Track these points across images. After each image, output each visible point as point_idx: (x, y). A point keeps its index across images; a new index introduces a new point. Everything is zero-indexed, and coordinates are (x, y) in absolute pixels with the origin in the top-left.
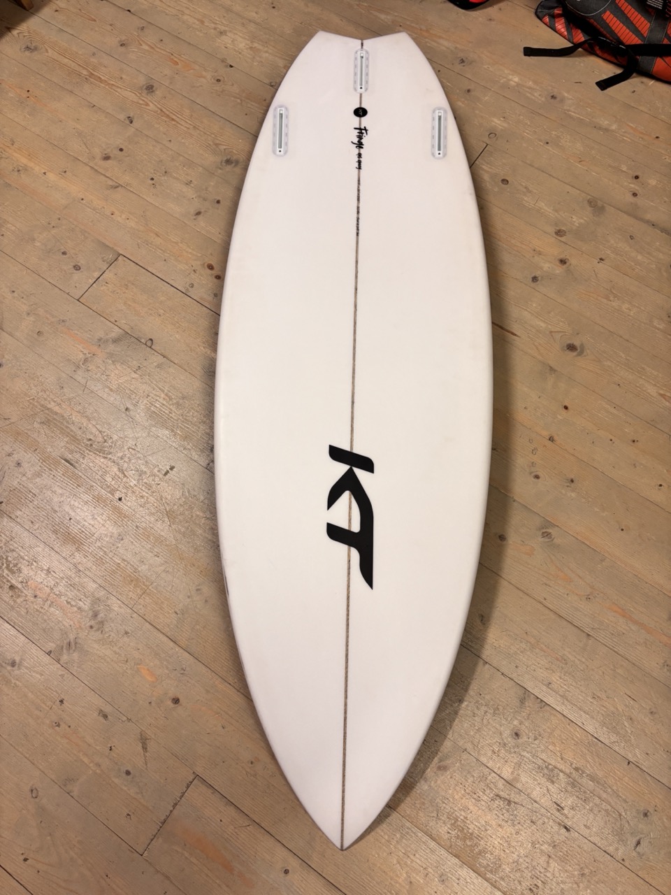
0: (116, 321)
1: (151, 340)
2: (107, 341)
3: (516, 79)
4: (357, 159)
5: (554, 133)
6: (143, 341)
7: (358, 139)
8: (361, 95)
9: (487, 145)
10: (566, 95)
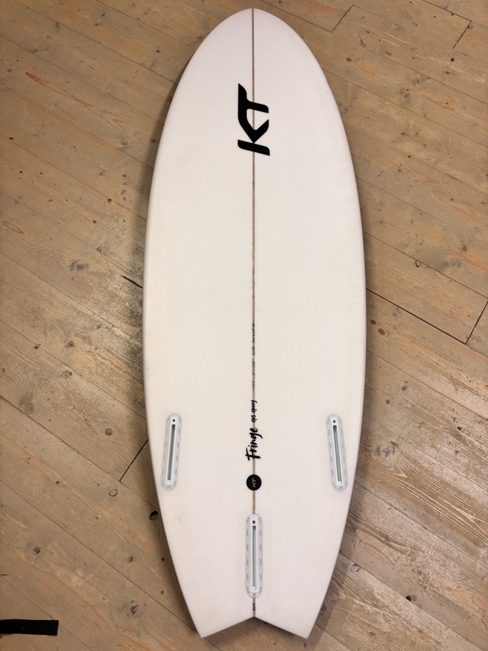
0: (451, 281)
1: (418, 266)
2: (453, 265)
3: (75, 579)
4: (256, 414)
5: (48, 497)
6: (424, 266)
7: (256, 442)
8: (254, 513)
9: (120, 481)
10: (23, 556)
